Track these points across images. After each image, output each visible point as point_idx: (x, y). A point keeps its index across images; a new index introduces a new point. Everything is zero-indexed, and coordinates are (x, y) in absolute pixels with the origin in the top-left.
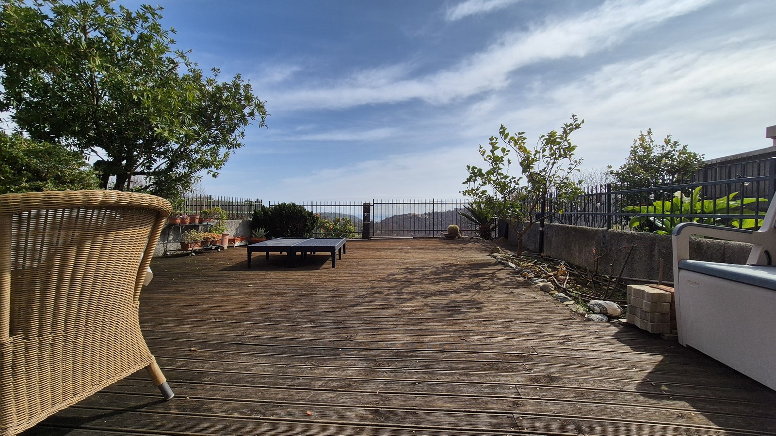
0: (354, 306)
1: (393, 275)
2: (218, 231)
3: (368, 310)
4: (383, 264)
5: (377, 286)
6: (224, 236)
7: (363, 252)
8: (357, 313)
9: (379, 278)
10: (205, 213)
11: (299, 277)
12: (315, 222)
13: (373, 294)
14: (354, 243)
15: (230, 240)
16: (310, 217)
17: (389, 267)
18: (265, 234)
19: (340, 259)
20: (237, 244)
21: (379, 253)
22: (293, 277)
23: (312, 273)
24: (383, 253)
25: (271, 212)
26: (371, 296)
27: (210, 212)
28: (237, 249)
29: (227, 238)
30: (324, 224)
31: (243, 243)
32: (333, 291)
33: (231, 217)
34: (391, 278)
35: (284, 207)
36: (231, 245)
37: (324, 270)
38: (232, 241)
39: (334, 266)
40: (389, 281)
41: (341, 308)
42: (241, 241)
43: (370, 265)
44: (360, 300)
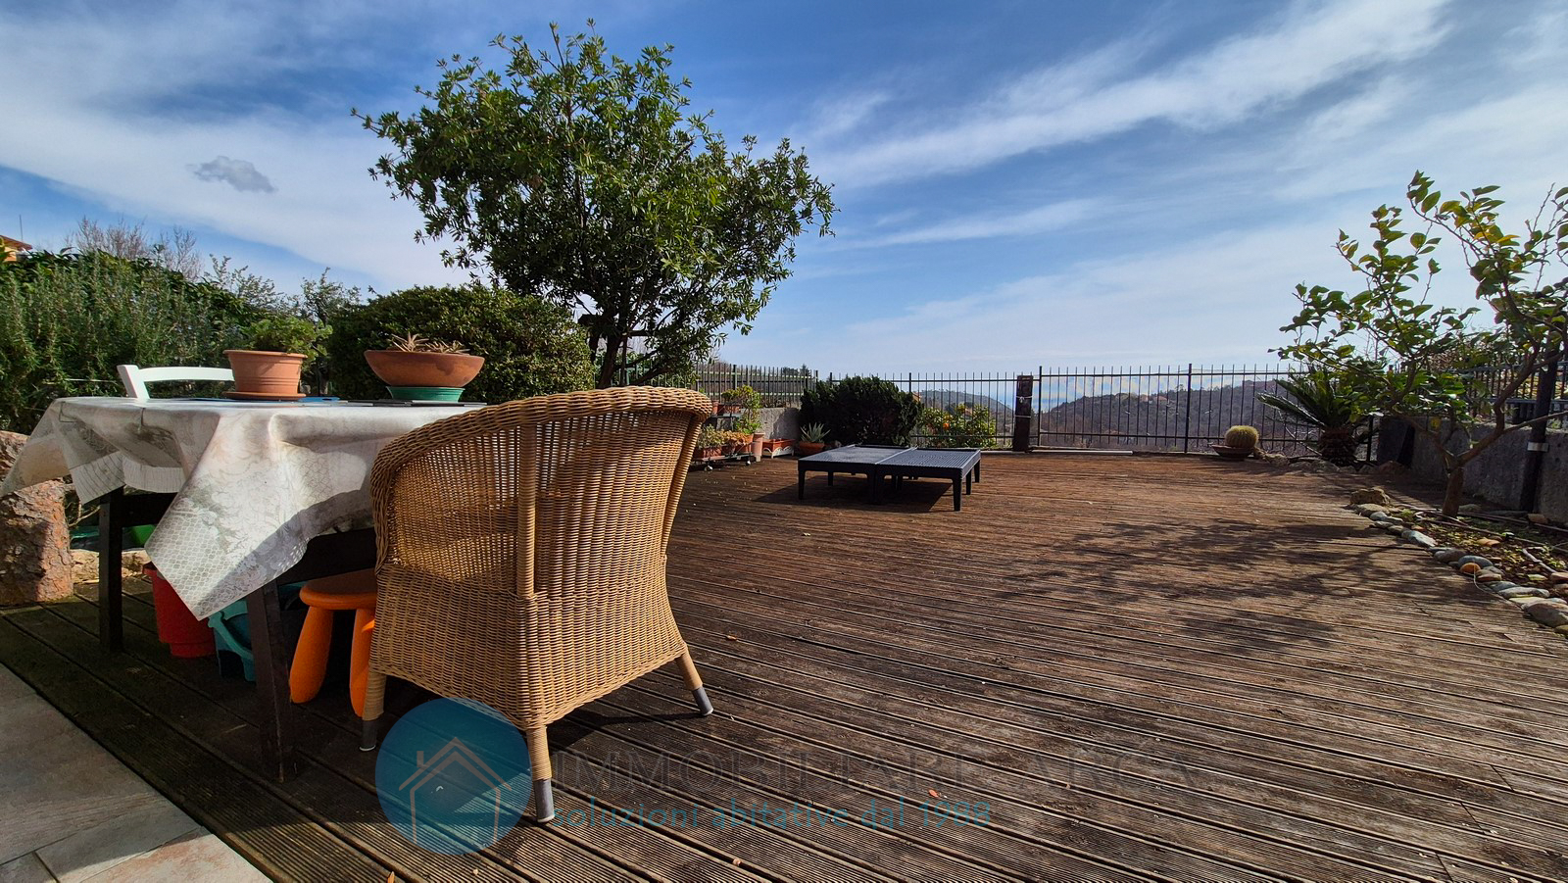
0: (1005, 596)
1: (1088, 537)
2: (747, 428)
3: (1035, 610)
4: (1063, 511)
5: (1052, 558)
6: (756, 437)
7: (1017, 481)
8: (1014, 613)
9: (1057, 540)
10: (727, 396)
11: (891, 524)
12: (915, 413)
13: (1044, 576)
14: (994, 459)
15: (765, 444)
16: (907, 404)
17: (1077, 518)
18: (823, 435)
19: (968, 492)
20: (777, 452)
21: (1052, 486)
22: (879, 523)
23: (915, 518)
24: (1061, 485)
25: (834, 394)
26: (1043, 579)
27: (735, 395)
28: (775, 462)
29: (761, 441)
30: (933, 417)
31: (787, 450)
32: (960, 560)
33: (767, 403)
34: (1084, 543)
35: (858, 384)
36: (766, 454)
37: (938, 515)
38: (768, 446)
39: (957, 508)
40: (1081, 551)
41: (978, 598)
42: (783, 447)
43: (1033, 510)
44: (1017, 586)
